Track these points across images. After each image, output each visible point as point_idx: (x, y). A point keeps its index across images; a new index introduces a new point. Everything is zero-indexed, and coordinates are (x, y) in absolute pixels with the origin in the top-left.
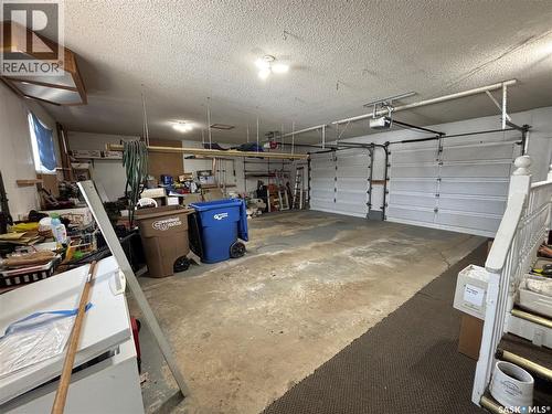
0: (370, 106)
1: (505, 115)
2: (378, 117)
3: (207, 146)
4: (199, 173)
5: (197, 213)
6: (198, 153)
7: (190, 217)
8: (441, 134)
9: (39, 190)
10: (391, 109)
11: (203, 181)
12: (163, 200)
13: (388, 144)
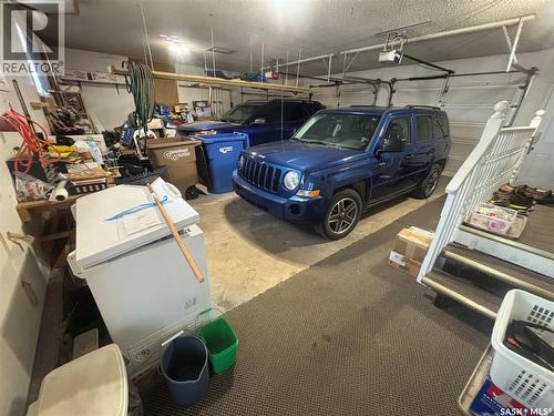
0: (381, 36)
1: (513, 56)
2: (389, 49)
3: (210, 74)
4: (195, 104)
5: (204, 145)
6: (202, 81)
7: (197, 148)
8: (450, 72)
9: (46, 114)
10: (402, 41)
11: (199, 113)
12: (160, 132)
13: (394, 81)
